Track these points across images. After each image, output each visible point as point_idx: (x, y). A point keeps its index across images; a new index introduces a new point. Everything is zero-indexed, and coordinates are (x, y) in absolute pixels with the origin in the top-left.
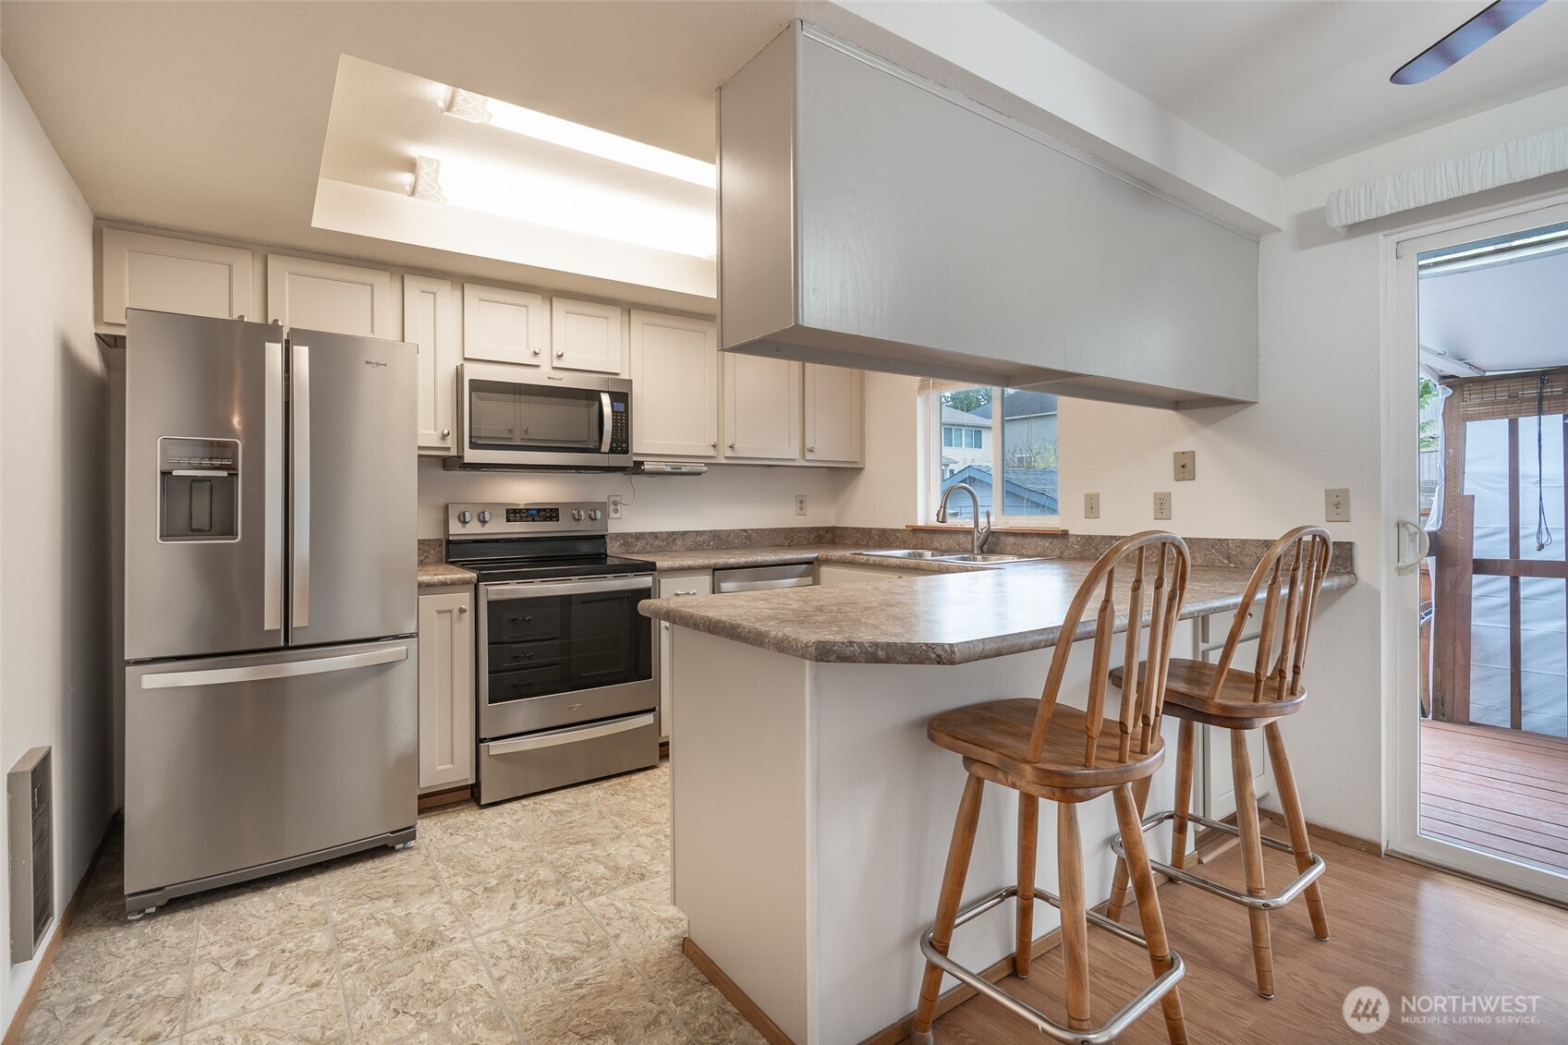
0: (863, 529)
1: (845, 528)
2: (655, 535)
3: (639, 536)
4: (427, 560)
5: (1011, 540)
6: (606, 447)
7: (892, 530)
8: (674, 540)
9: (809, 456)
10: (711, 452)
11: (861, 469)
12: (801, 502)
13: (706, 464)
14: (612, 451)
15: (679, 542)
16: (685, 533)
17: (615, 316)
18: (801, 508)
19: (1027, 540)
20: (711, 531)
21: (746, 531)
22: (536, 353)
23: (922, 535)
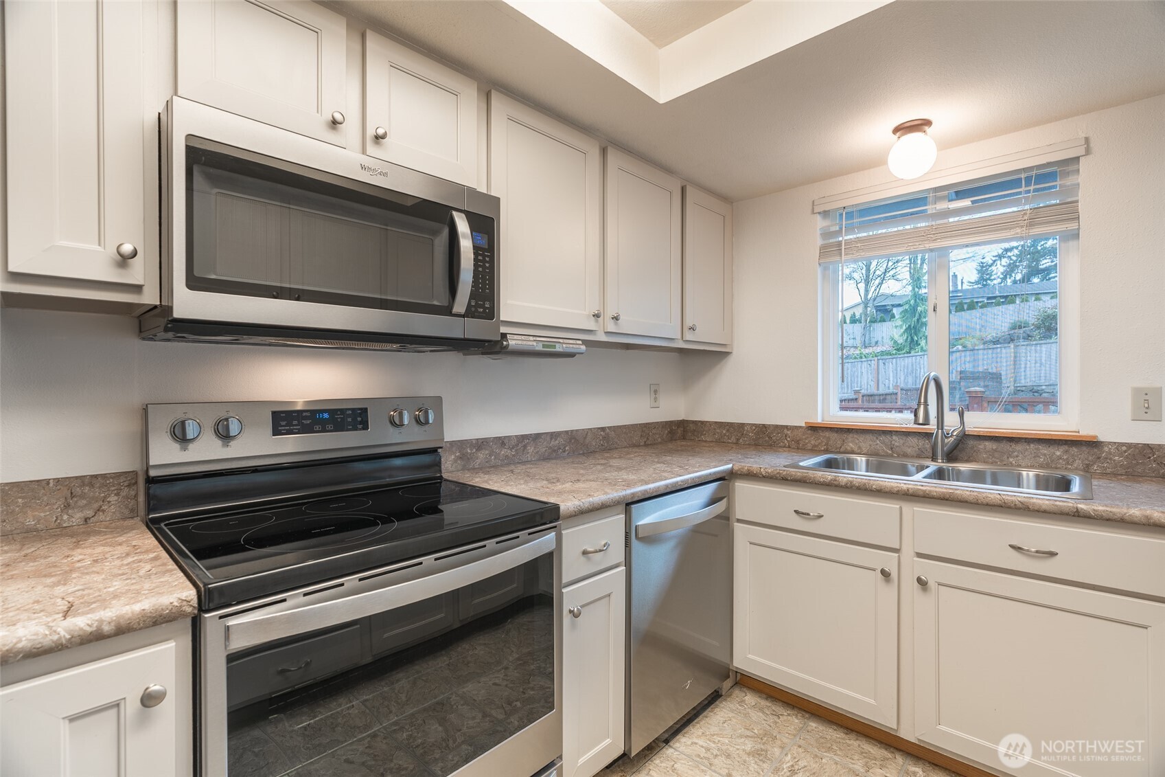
0: (731, 425)
1: (702, 422)
2: (501, 441)
3: (481, 444)
4: (101, 516)
5: (989, 445)
6: (460, 306)
7: (777, 426)
8: (525, 447)
9: (689, 336)
10: (590, 324)
11: (727, 354)
12: (656, 392)
13: (585, 342)
14: (469, 313)
15: (531, 449)
16: (537, 436)
17: (469, 94)
18: (656, 399)
19: (1019, 447)
20: (567, 432)
21: (603, 429)
22: (334, 123)
23: (827, 434)
